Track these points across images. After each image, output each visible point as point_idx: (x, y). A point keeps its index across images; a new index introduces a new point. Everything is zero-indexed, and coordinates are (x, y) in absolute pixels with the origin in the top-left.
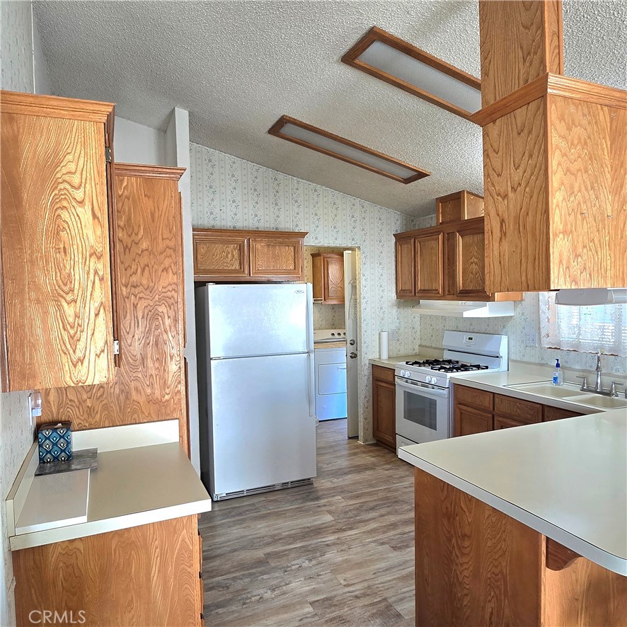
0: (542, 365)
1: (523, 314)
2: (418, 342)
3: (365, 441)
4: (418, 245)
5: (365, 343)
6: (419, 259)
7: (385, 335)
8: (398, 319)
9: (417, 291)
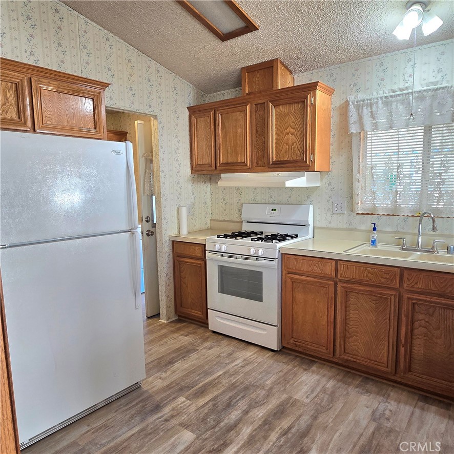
0: (351, 230)
1: (329, 184)
2: (209, 217)
3: (168, 318)
4: (219, 117)
5: (165, 219)
6: (220, 132)
7: (184, 211)
8: (193, 194)
9: (218, 165)
